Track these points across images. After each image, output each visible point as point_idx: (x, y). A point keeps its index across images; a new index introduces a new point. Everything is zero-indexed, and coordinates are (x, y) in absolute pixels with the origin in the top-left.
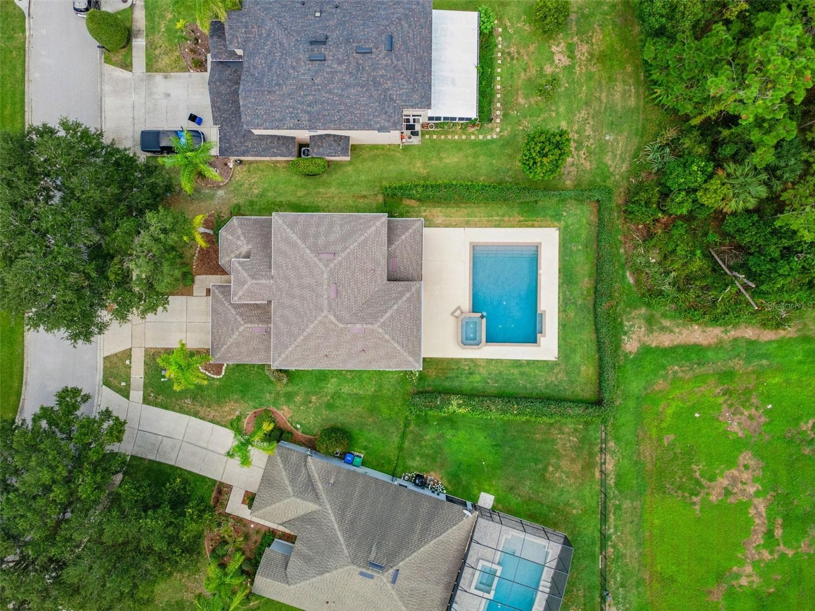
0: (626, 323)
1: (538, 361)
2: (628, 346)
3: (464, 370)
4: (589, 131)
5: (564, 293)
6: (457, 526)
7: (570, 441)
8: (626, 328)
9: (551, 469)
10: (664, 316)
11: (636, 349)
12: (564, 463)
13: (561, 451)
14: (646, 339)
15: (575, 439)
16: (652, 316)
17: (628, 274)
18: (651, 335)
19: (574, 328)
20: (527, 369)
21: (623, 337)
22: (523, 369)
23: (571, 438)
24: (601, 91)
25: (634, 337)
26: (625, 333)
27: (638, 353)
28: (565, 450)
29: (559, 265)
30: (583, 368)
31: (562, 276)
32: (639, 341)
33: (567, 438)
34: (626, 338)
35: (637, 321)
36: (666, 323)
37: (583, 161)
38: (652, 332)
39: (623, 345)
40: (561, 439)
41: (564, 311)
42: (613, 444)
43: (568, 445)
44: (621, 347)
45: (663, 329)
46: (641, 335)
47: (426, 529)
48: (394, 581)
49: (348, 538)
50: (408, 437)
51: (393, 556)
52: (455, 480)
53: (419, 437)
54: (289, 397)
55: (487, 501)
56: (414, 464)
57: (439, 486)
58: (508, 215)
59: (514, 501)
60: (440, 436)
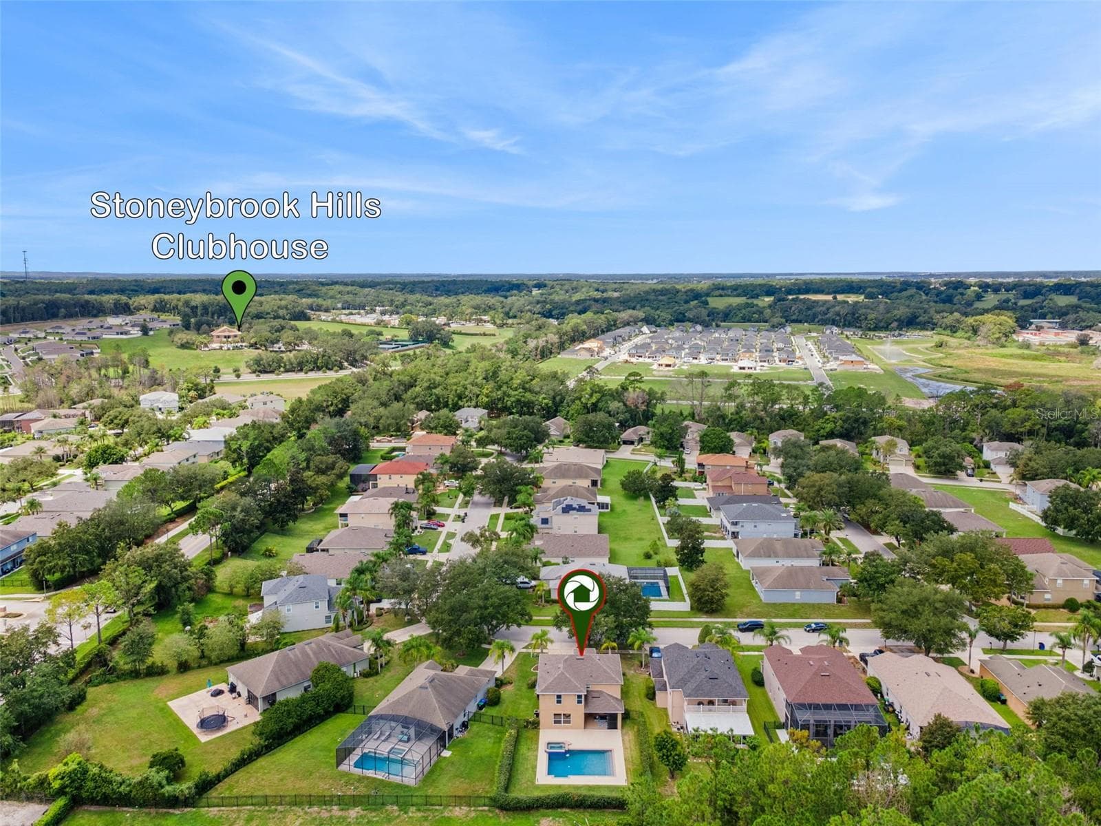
0: (561, 820)
1: (535, 775)
5: (582, 787)
6: (442, 718)
7: (480, 788)
8: (558, 819)
9: (462, 780)
12: (465, 786)
13: (474, 784)
20: (530, 771)
21: (551, 818)
22: (530, 769)
23: (482, 790)
26: (554, 819)
28: (474, 786)
29: (602, 785)
31: (594, 786)
33: (482, 787)
34: (550, 820)
39: (546, 818)
40: (482, 784)
41: (569, 787)
42: (473, 816)
43: (477, 787)
44: (544, 817)
47: (444, 705)
48: (421, 687)
49: (448, 677)
50: (491, 726)
51: (434, 688)
52: (462, 741)
53: (490, 730)
54: (519, 690)
55: (446, 754)
56: (474, 727)
57: (460, 735)
58: (634, 764)
59: (443, 765)
60: (490, 738)
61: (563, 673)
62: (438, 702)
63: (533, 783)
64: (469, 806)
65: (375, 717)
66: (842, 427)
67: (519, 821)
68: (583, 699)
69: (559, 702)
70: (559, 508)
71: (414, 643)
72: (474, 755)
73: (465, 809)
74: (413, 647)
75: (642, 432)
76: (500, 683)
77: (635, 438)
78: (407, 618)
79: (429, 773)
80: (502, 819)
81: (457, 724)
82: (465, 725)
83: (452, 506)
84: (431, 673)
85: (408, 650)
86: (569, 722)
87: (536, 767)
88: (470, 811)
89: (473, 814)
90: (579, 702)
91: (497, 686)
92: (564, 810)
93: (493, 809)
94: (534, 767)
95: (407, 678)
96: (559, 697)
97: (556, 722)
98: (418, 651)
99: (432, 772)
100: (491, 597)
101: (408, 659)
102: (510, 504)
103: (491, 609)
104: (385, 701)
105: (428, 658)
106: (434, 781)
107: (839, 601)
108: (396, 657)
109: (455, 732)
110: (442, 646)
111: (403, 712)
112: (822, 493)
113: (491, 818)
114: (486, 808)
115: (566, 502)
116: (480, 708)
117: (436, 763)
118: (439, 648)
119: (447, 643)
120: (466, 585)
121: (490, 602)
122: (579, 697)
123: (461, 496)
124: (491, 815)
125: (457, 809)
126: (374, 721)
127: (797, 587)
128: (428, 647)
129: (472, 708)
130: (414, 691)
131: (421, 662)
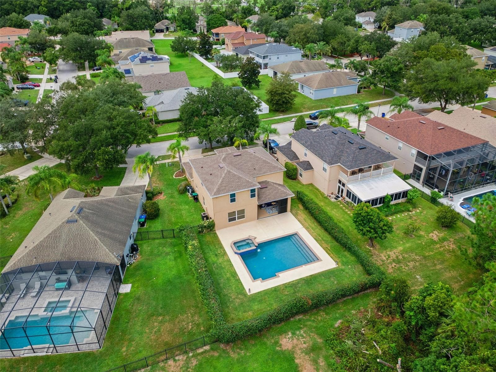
0: (302, 332)
1: (242, 284)
2: (285, 340)
3: (217, 251)
4: (411, 264)
5: (298, 283)
6: (108, 251)
7: (188, 323)
8: (298, 332)
9: (160, 318)
10: (326, 358)
11: (286, 348)
12: (168, 326)
13: (177, 320)
14: (299, 352)
15: (190, 327)
16: (320, 349)
17: (340, 321)
18: (304, 354)
19: (277, 297)
20: (233, 280)
21: (290, 333)
22: (232, 278)
23: (190, 324)
24: (440, 264)
25: (295, 341)
26: (293, 334)
27: (283, 352)
28: (179, 322)
29: (315, 274)
30: (250, 313)
31: (309, 278)
32: (294, 347)
33: (189, 321)
34: (290, 336)
35: (308, 339)
36: (322, 362)
37: (390, 267)
38: (306, 354)
39: (284, 336)
40: (188, 317)
41: (286, 287)
42: (194, 364)
43: (184, 323)
44: (281, 335)
45: (315, 362)
46: (299, 346)
47: (105, 235)
48: (69, 222)
49: (97, 202)
50: (162, 241)
51: (86, 218)
52: (138, 268)
53: (164, 245)
54: (172, 197)
55: (125, 289)
56: (145, 247)
57: (133, 261)
58: (326, 242)
59: (127, 304)
60: (167, 254)
61: (229, 172)
62: (97, 233)
63: (245, 295)
64: (186, 352)
65: (13, 272)
66: (282, 13)
67: (254, 349)
68: (256, 193)
69: (233, 200)
70: (137, 60)
71: (43, 175)
72: (160, 281)
73: (181, 358)
74: (41, 179)
75: (166, 24)
76: (150, 195)
77: (164, 27)
78: (25, 156)
79: (113, 323)
80: (232, 355)
81: (127, 250)
82: (134, 249)
83: (43, 73)
84: (76, 202)
85: (37, 183)
86: (243, 217)
87: (236, 273)
88: (188, 359)
89: (194, 362)
90: (253, 196)
91: (149, 198)
92: (297, 318)
93: (216, 345)
94: (234, 275)
95: (46, 213)
96: (233, 196)
97: (230, 220)
98: (50, 182)
99: (116, 319)
100: (115, 117)
101: (39, 192)
102: (91, 68)
103: (118, 129)
104: (21, 248)
105: (64, 187)
106: (124, 332)
107: (359, 92)
108: (23, 193)
109: (126, 260)
110: (76, 172)
111: (54, 256)
112: (308, 35)
113: (218, 358)
114: (207, 348)
115: (140, 55)
116: (142, 225)
117: (118, 305)
118: (74, 175)
119: (81, 169)
120: (84, 112)
121: (115, 122)
122: (253, 191)
123: (48, 65)
124: (216, 354)
125: (171, 362)
126: (11, 277)
127: (333, 86)
128: (60, 176)
129: (135, 228)
130: (60, 228)
131: (56, 192)
